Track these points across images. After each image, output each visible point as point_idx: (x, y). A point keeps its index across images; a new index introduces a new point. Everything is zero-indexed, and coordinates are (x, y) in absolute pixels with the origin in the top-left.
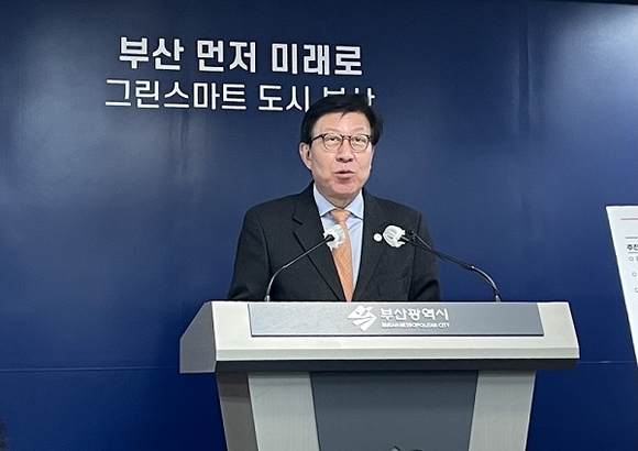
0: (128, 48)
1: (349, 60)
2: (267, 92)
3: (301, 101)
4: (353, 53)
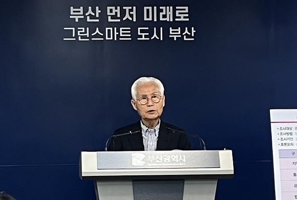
0: (74, 12)
2: (142, 31)
3: (158, 35)
4: (185, 10)
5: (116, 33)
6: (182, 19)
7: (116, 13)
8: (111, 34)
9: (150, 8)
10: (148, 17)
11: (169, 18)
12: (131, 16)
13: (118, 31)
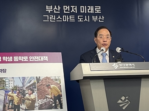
0: (48, 8)
4: (99, 8)
5: (68, 18)
10: (82, 11)
11: (92, 12)
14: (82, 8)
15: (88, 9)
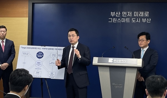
0: (112, 13)
1: (147, 14)
2: (133, 19)
3: (139, 21)
5: (125, 20)
6: (147, 16)
7: (125, 14)
8: (124, 20)
9: (136, 12)
10: (135, 15)
11: (142, 15)
12: (130, 15)
13: (126, 19)
14: (135, 13)
15: (140, 14)
